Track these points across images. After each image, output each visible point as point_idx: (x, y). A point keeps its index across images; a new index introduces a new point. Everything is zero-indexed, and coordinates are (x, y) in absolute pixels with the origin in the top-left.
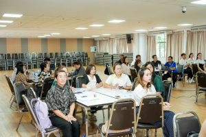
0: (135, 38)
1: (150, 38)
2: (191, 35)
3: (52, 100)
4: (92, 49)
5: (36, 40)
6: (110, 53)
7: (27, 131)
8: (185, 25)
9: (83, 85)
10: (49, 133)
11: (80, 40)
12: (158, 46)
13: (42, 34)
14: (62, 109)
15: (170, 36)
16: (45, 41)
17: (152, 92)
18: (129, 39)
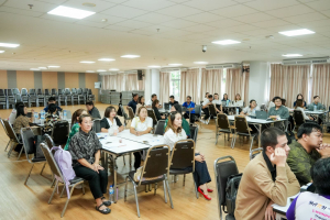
0: (147, 74)
1: (163, 75)
2: (206, 73)
3: (77, 147)
4: (97, 85)
5: (26, 73)
6: (118, 90)
7: (39, 184)
8: (201, 63)
9: (103, 129)
10: (74, 185)
11: (82, 75)
12: (171, 83)
13: (37, 67)
14: (87, 158)
15: (184, 73)
16: (38, 74)
17: (183, 137)
18: (141, 75)
